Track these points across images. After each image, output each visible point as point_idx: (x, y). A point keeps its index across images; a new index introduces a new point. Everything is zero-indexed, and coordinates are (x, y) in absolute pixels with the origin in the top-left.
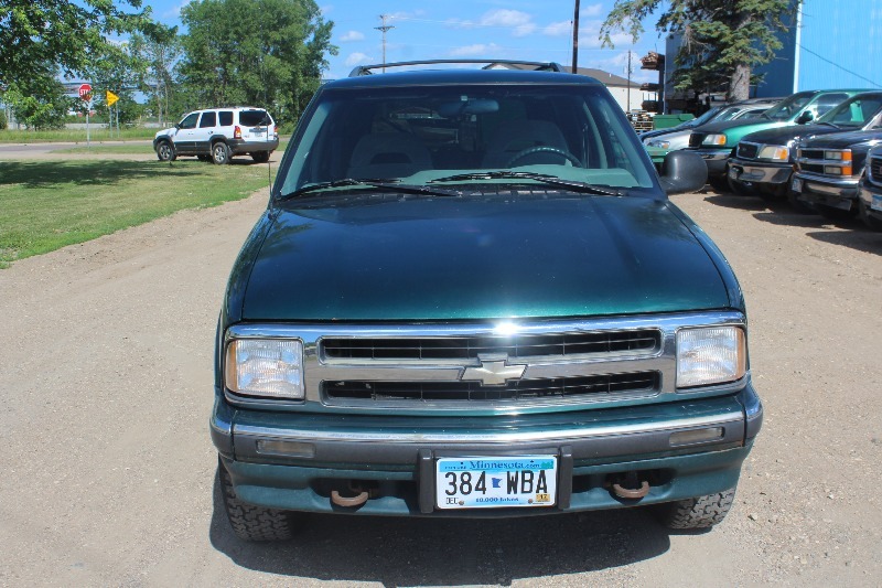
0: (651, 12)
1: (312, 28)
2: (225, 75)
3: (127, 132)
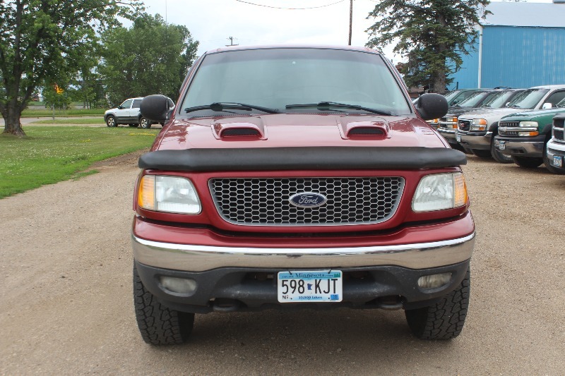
1: (186, 45)
2: (129, 76)
3: (68, 111)
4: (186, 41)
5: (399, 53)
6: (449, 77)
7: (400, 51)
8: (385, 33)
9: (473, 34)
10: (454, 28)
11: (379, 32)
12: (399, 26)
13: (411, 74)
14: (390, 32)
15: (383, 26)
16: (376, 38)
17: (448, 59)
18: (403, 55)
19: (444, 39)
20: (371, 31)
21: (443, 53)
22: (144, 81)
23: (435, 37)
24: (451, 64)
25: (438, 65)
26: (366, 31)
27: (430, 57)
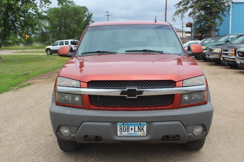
0: (187, 11)
1: (86, 15)
2: (60, 30)
3: (31, 47)
4: (87, 13)
5: (191, 17)
6: (217, 28)
7: (192, 15)
8: (185, 6)
9: (229, 7)
10: (219, 4)
11: (182, 6)
12: (191, 3)
13: (198, 27)
14: (187, 6)
15: (183, 3)
16: (180, 9)
17: (217, 19)
18: (193, 17)
19: (215, 9)
20: (177, 6)
21: (215, 16)
22: (66, 32)
23: (210, 8)
24: (218, 22)
25: (212, 22)
26: (174, 6)
27: (207, 18)
